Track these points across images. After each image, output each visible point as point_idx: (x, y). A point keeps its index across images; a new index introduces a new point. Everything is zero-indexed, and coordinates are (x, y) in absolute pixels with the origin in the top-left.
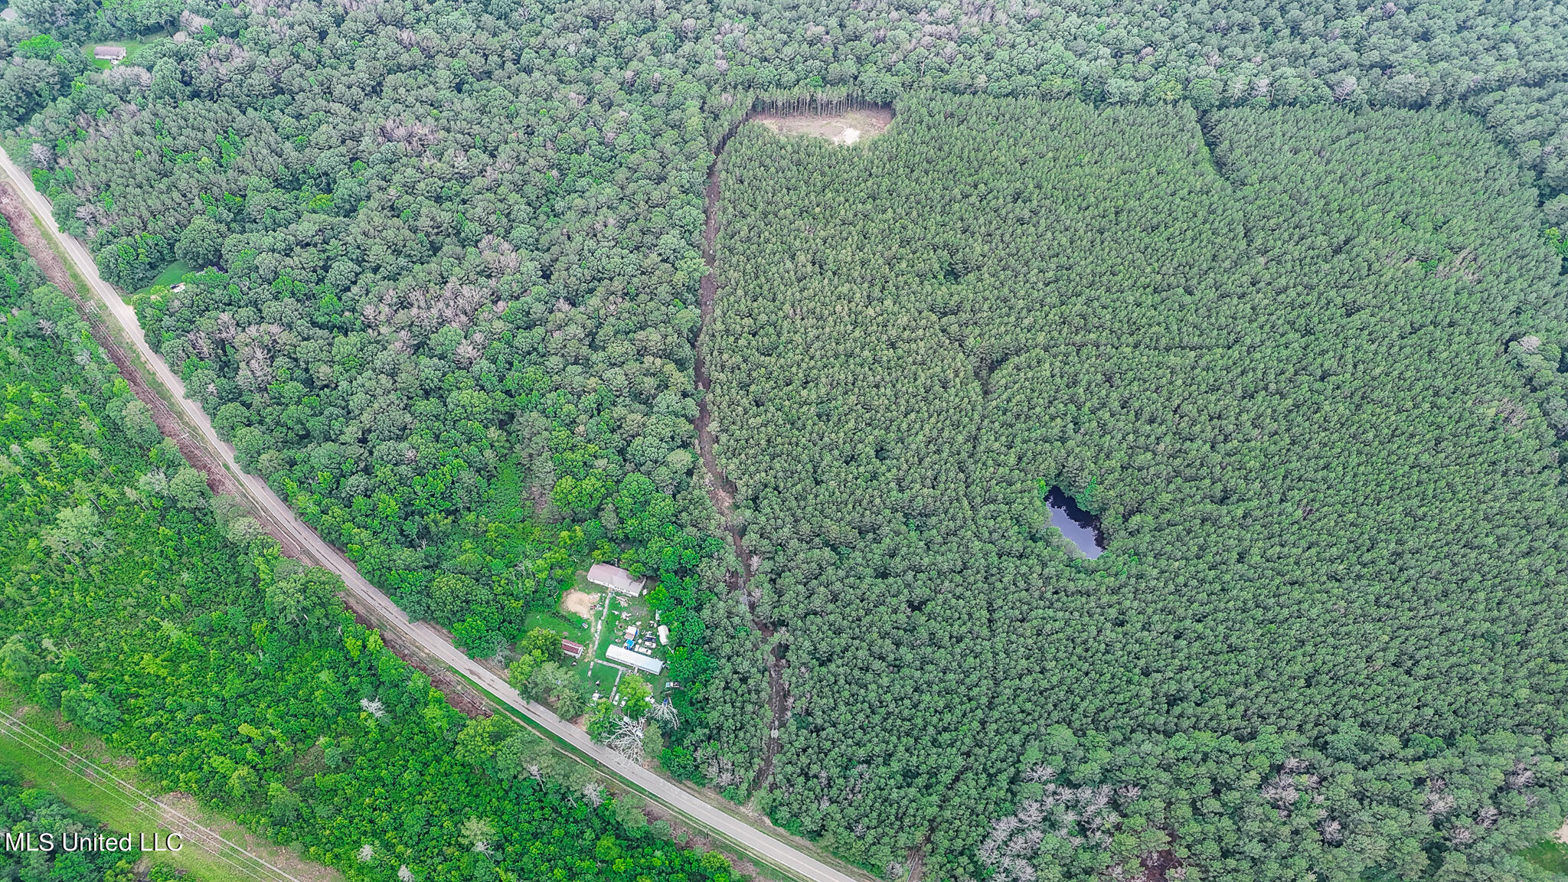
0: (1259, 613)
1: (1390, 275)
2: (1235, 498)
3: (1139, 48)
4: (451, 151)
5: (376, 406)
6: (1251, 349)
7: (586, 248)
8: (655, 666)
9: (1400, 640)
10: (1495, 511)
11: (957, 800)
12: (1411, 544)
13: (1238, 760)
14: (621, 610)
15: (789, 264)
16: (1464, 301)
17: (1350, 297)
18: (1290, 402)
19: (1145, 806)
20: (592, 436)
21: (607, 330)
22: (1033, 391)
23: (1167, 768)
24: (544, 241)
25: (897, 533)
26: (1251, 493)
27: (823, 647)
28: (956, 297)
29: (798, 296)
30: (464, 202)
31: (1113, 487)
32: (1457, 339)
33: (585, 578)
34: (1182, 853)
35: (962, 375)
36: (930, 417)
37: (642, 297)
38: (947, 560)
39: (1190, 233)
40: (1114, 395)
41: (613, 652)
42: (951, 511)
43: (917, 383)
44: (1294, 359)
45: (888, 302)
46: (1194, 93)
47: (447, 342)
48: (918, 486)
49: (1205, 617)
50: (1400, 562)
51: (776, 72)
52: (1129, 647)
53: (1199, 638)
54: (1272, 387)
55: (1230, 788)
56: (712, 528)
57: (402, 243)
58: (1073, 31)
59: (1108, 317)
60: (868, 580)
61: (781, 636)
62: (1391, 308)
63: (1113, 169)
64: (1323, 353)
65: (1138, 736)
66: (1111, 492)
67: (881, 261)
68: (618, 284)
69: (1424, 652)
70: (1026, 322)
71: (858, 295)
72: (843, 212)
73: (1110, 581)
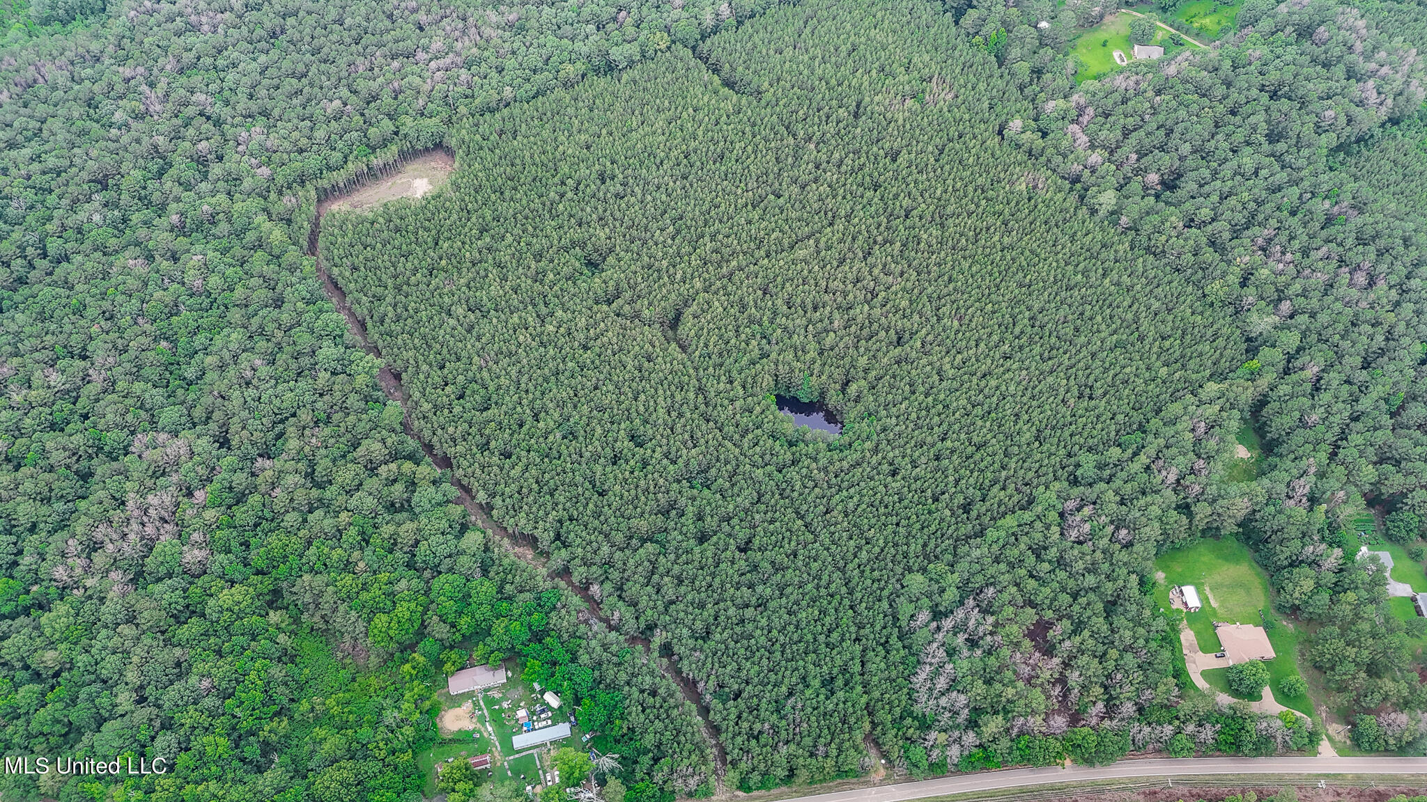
0: (979, 411)
1: (901, 117)
2: (907, 335)
3: (614, 15)
4: (38, 374)
5: (135, 659)
6: (848, 217)
7: (249, 399)
8: (563, 730)
9: (1073, 377)
10: (1068, 255)
11: (876, 679)
12: (1037, 306)
13: (1038, 525)
14: (499, 702)
15: (452, 322)
16: (958, 115)
17: (887, 146)
18: (898, 244)
19: (1006, 597)
20: (375, 566)
21: (323, 465)
22: (720, 329)
23: (997, 560)
24: (198, 413)
25: (694, 499)
26: (916, 325)
27: (699, 625)
28: (611, 283)
29: (478, 345)
30: (85, 417)
31: (821, 373)
32: (971, 145)
33: (448, 695)
34: (1049, 615)
35: (657, 344)
36: (656, 390)
37: (336, 417)
38: (745, 498)
39: (750, 149)
40: (779, 302)
41: (519, 741)
42: (722, 457)
43: (628, 368)
44: (881, 211)
45: (559, 313)
46: (679, 35)
47: (168, 559)
48: (685, 451)
49: (946, 434)
50: (1038, 323)
51: (321, 158)
52: (913, 487)
53: (952, 452)
54: (879, 239)
55: (1045, 548)
56: (541, 583)
57: (47, 489)
58: (554, 21)
59: (735, 242)
60: (697, 550)
61: (658, 638)
62: (918, 142)
63: (661, 123)
64: (896, 196)
65: (963, 550)
66: (823, 377)
67: (529, 281)
68: (305, 416)
69: (1092, 378)
70: (678, 276)
71: (530, 319)
72: (468, 254)
73: (868, 445)
